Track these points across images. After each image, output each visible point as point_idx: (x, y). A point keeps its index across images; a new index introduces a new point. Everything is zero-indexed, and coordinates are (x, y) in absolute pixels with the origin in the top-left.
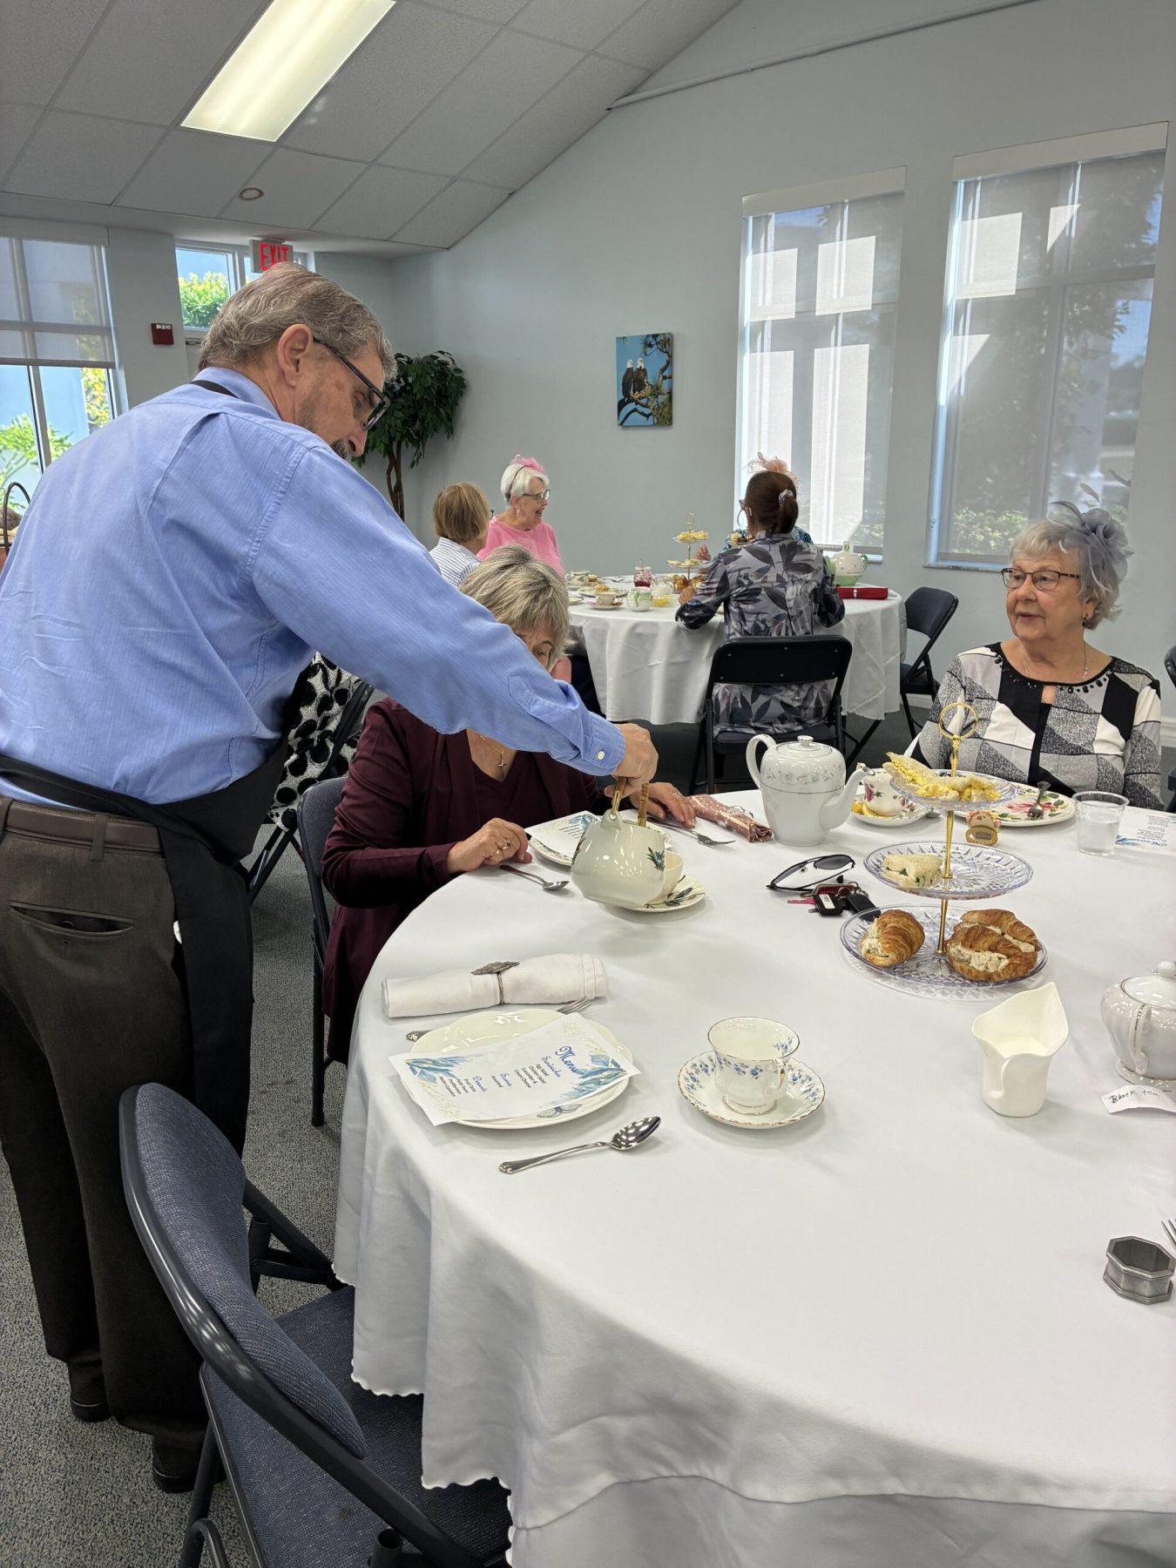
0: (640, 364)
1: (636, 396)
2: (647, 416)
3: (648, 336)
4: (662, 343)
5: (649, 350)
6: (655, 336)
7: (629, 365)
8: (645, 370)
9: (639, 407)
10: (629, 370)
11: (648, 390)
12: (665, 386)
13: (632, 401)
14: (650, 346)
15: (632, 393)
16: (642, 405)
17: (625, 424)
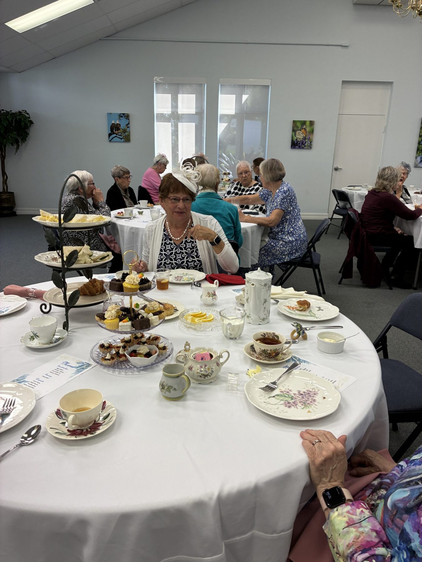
0: (117, 122)
1: (117, 132)
2: (121, 139)
3: (121, 114)
4: (126, 116)
5: (121, 118)
6: (124, 114)
7: (113, 122)
8: (120, 124)
9: (117, 136)
10: (113, 124)
11: (121, 131)
12: (128, 130)
13: (115, 133)
14: (122, 117)
15: (114, 131)
16: (119, 135)
17: (112, 141)
